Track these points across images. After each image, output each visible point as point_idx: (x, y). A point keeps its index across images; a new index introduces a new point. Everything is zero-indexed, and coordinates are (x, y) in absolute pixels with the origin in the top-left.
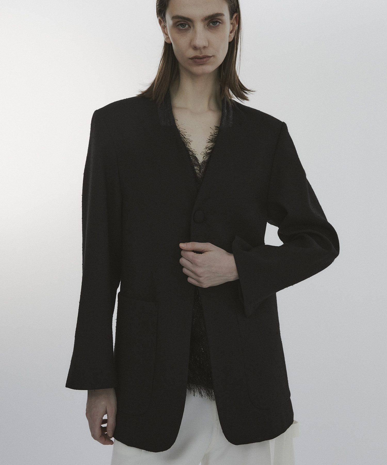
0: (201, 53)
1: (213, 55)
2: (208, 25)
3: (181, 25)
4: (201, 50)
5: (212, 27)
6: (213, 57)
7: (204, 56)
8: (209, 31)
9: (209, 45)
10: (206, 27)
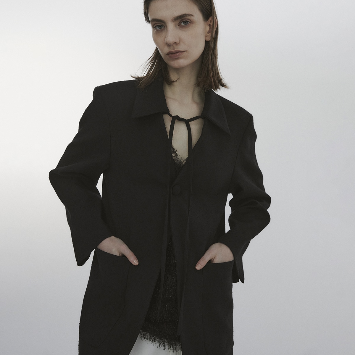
0: (174, 49)
1: (185, 50)
2: (179, 25)
4: (173, 46)
5: (184, 26)
6: (185, 52)
7: (176, 51)
8: (180, 29)
9: (180, 41)
10: (177, 26)
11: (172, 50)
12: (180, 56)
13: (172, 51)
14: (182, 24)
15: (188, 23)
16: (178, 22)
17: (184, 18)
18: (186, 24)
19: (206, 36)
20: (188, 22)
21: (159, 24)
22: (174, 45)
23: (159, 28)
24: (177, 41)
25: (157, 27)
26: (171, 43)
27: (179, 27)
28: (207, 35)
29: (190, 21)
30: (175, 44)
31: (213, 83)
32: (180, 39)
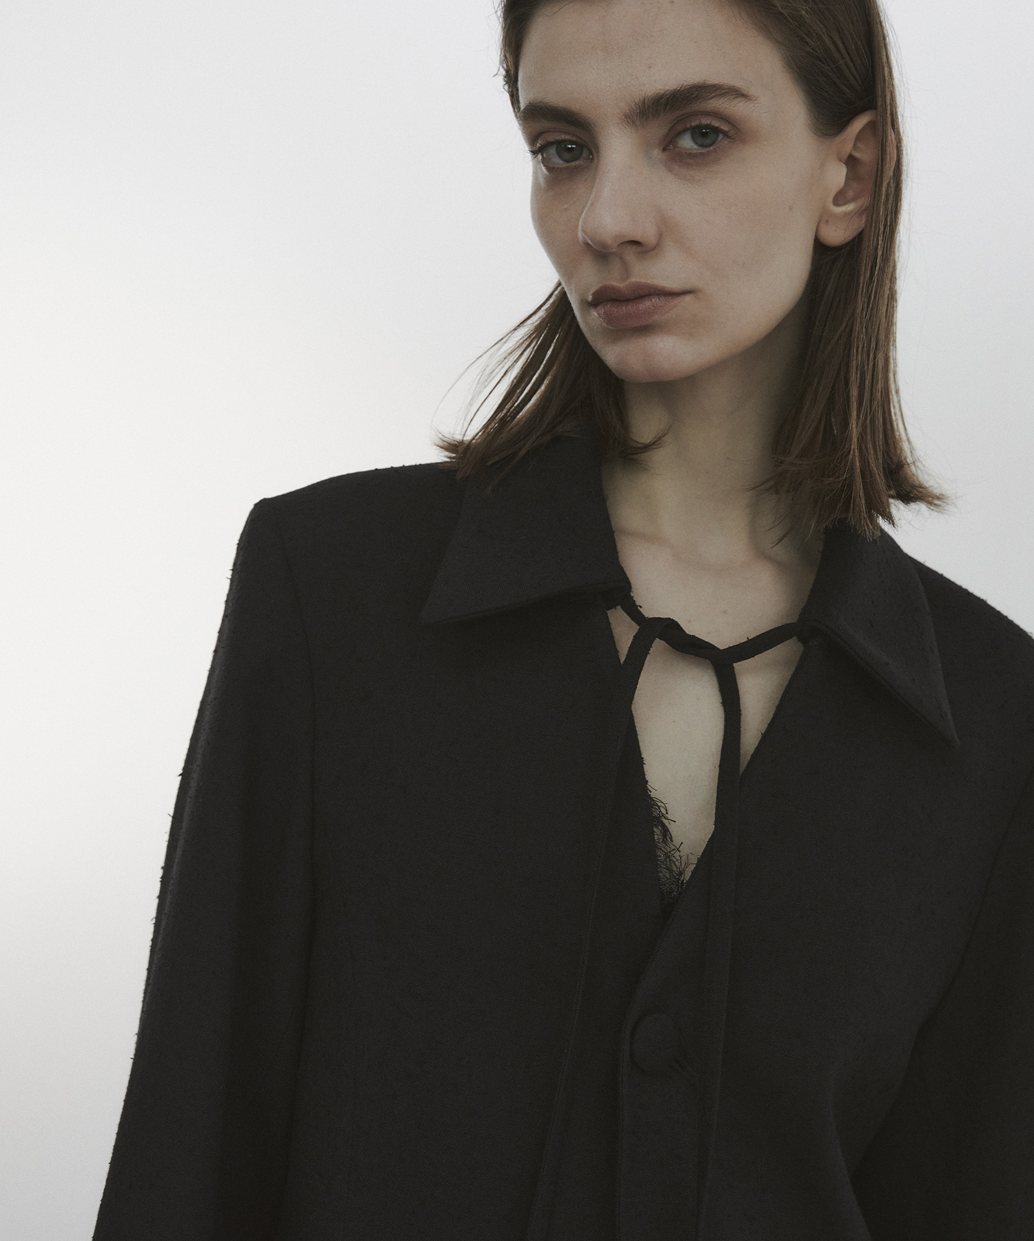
0: (627, 272)
1: (688, 287)
2: (668, 144)
3: (560, 144)
4: (622, 259)
5: (691, 155)
6: (688, 298)
7: (638, 286)
8: (670, 170)
9: (661, 236)
10: (656, 153)
11: (616, 281)
12: (657, 317)
13: (613, 289)
14: (687, 142)
15: (721, 136)
16: (658, 129)
17: (696, 107)
18: (706, 146)
19: (824, 218)
20: (717, 131)
21: (563, 137)
22: (630, 255)
23: (567, 156)
24: (648, 232)
25: (552, 151)
26: (609, 241)
27: (663, 156)
28: (832, 215)
29: (725, 127)
30: (634, 248)
31: (859, 480)
32: (667, 228)
